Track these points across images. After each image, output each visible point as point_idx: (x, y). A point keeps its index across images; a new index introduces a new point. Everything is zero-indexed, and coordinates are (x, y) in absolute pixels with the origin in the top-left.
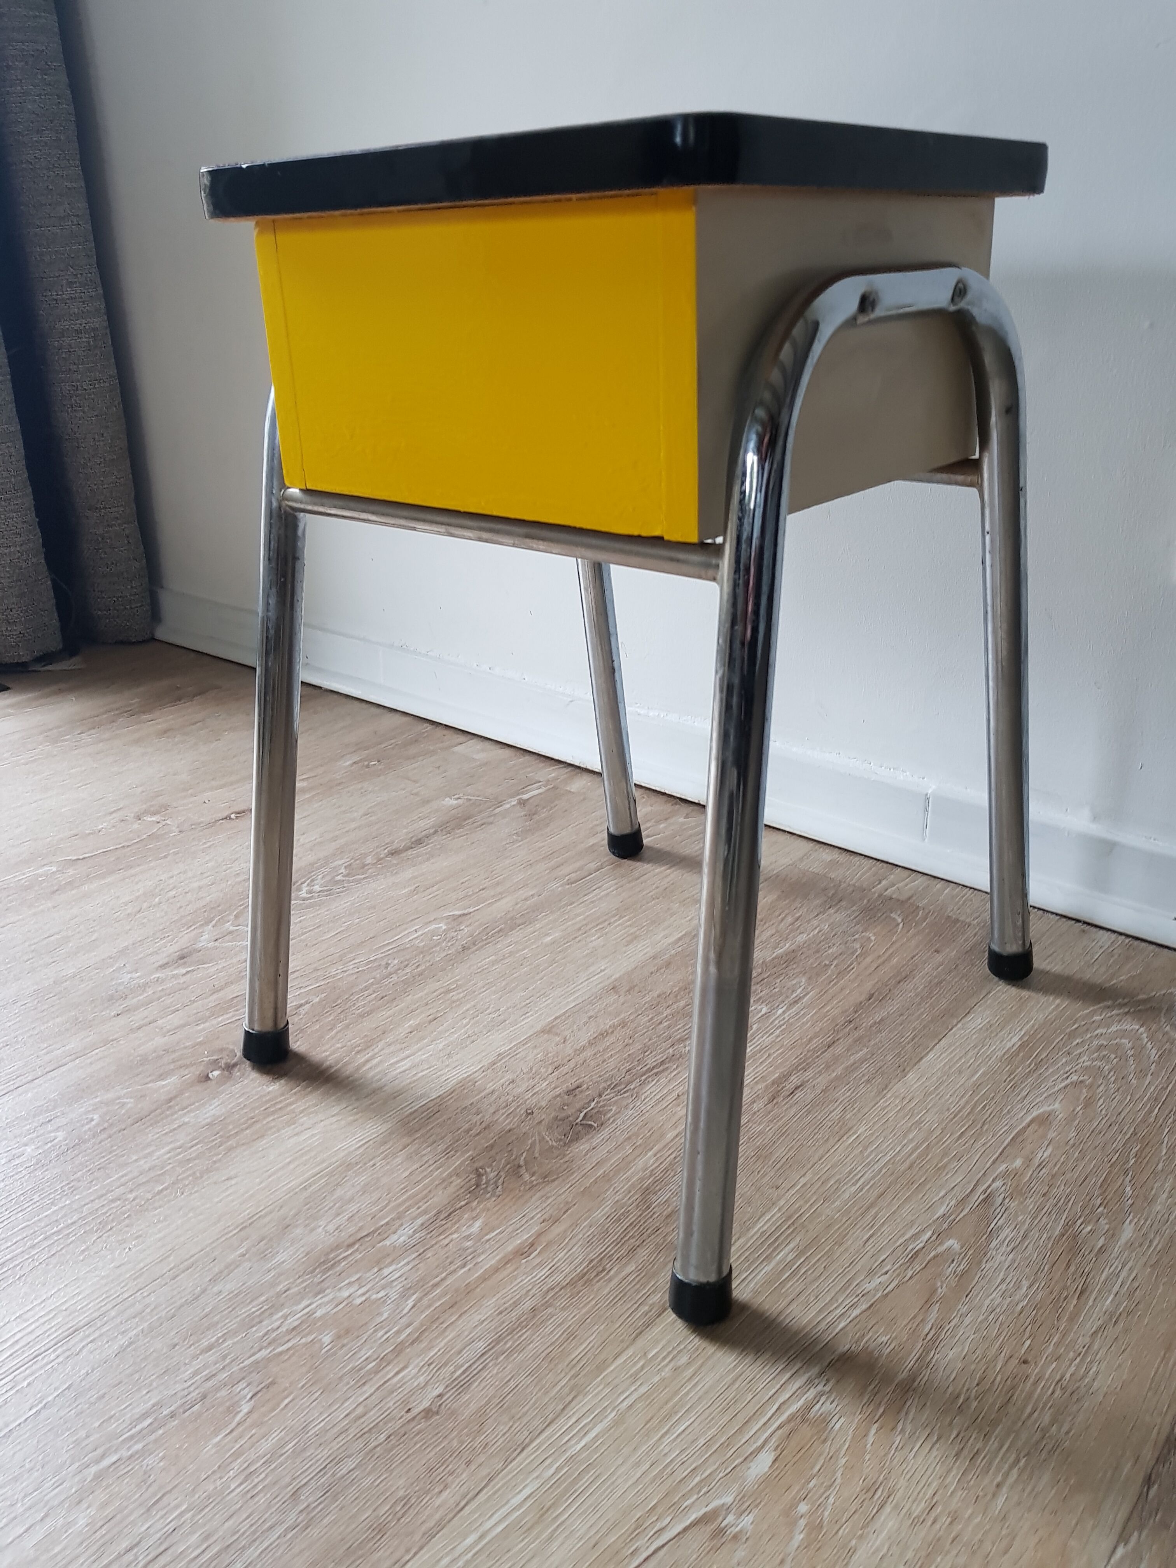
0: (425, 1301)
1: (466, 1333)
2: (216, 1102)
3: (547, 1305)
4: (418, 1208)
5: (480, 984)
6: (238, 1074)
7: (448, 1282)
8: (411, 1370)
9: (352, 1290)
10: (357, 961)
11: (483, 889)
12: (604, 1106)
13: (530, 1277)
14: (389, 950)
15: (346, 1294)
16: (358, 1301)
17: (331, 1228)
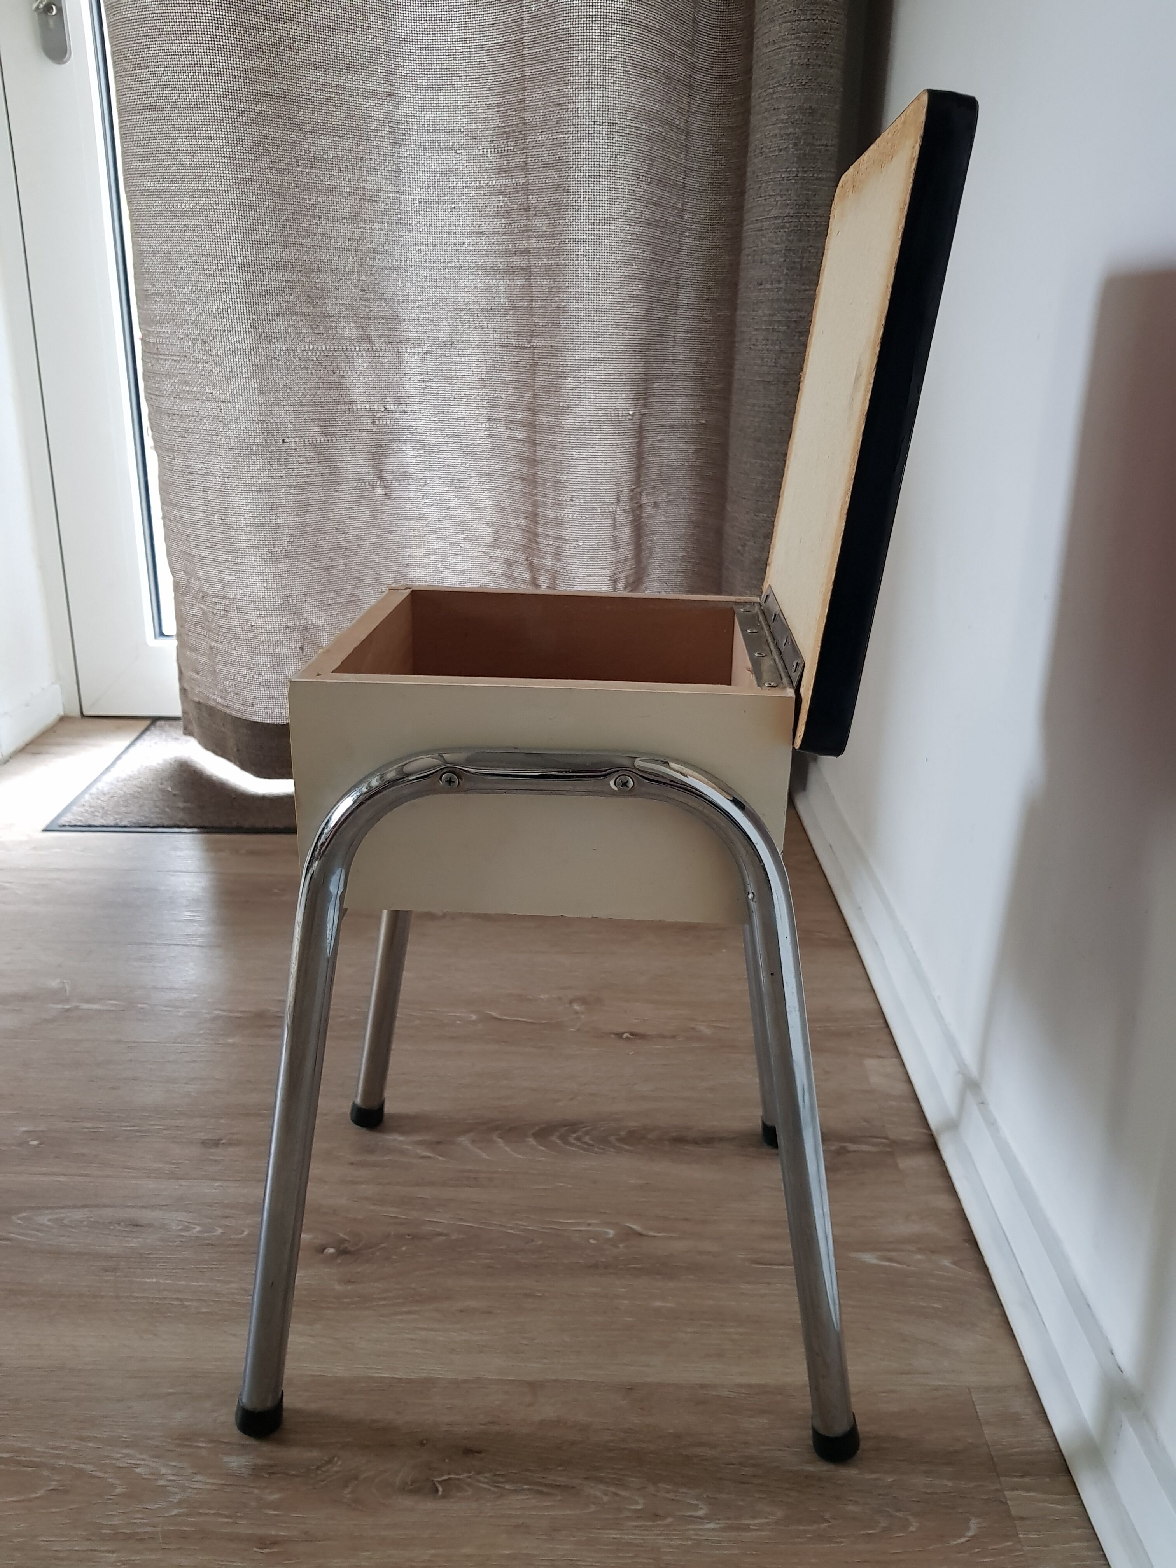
0: (181, 1519)
5: (556, 1307)
6: (340, 1261)
7: (209, 1519)
9: (169, 1471)
10: (519, 1223)
11: (686, 1220)
14: (551, 1228)
15: (165, 1471)
16: (161, 1482)
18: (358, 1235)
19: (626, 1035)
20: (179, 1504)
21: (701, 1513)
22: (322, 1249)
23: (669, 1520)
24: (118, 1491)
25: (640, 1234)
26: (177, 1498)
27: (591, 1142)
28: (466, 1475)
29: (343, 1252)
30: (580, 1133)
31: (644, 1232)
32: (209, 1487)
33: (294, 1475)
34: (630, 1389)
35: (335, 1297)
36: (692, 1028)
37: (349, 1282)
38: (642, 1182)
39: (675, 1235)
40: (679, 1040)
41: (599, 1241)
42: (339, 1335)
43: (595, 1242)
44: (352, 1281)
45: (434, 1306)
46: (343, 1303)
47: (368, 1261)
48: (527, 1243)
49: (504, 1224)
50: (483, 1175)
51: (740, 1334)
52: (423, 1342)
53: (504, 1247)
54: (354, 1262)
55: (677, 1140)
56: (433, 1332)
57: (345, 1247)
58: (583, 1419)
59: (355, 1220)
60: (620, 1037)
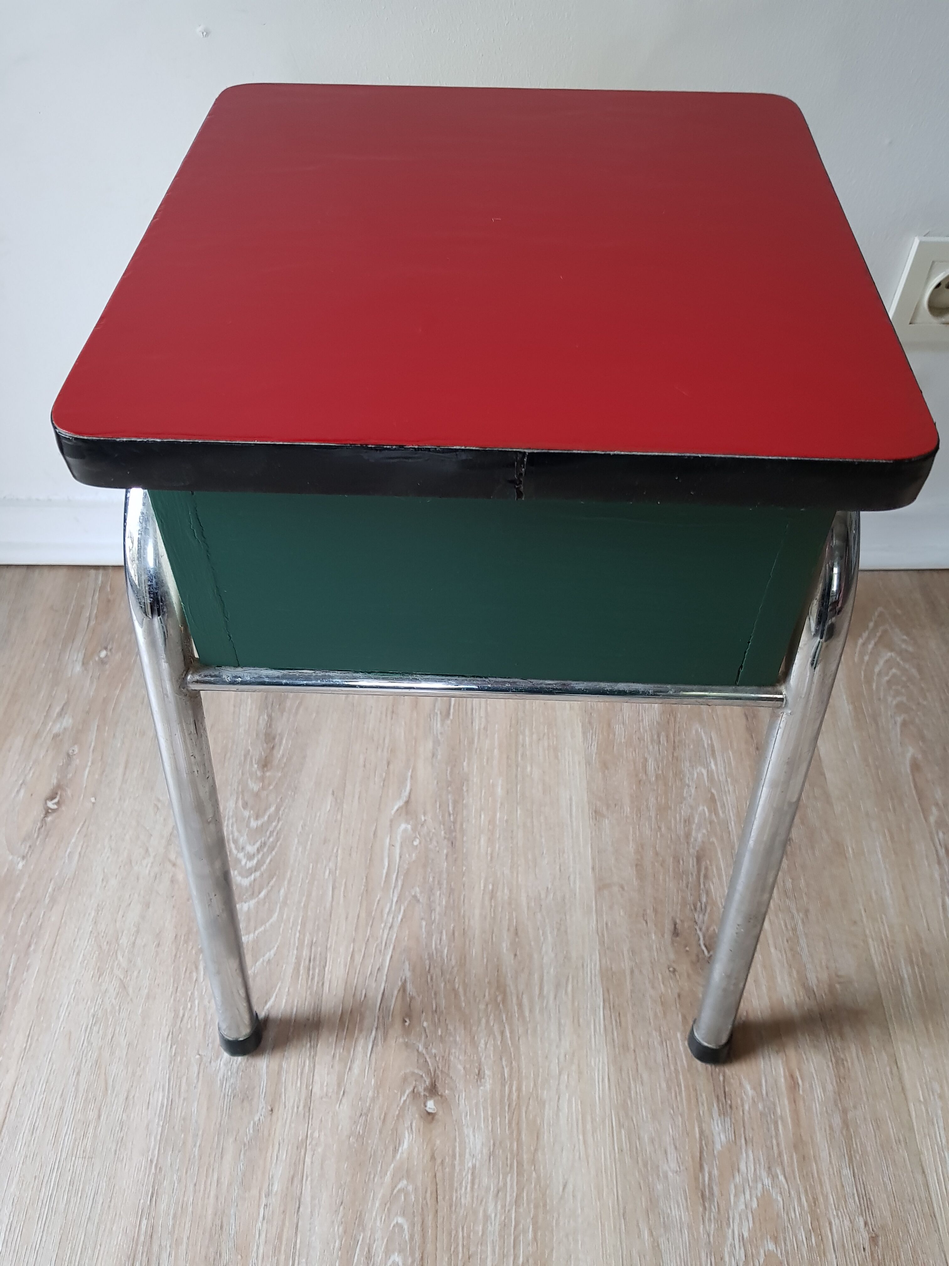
0: (787, 1169)
1: (831, 1170)
2: (468, 1131)
3: (845, 1112)
4: (703, 1104)
5: (507, 871)
6: (447, 1092)
7: (783, 1145)
8: (835, 1222)
9: (742, 1200)
10: (387, 910)
11: (388, 764)
12: (708, 929)
13: (817, 1101)
14: (397, 880)
15: (742, 1207)
16: (755, 1205)
17: (673, 1165)
18: (405, 1079)
19: (51, 805)
20: (774, 1177)
21: (704, 772)
22: (431, 1117)
23: (713, 791)
24: (771, 1246)
25: (407, 803)
26: (767, 1181)
27: (258, 844)
28: (698, 932)
29: (433, 1090)
30: (241, 855)
31: (404, 798)
32: (750, 1152)
33: (724, 1076)
34: (597, 814)
35: (503, 1085)
36: (56, 736)
37: (480, 1075)
38: (330, 799)
39: (409, 774)
40: (76, 751)
41: (416, 837)
42: (555, 1069)
43: (418, 841)
44: (477, 1072)
45: (510, 982)
46: (510, 1076)
47: (446, 1060)
48: (418, 901)
49: (389, 925)
50: (305, 952)
51: (532, 734)
52: (558, 986)
53: (424, 923)
54: (448, 1075)
55: (265, 764)
56: (545, 978)
57: (425, 1090)
58: (631, 847)
59: (379, 1087)
60: (54, 811)
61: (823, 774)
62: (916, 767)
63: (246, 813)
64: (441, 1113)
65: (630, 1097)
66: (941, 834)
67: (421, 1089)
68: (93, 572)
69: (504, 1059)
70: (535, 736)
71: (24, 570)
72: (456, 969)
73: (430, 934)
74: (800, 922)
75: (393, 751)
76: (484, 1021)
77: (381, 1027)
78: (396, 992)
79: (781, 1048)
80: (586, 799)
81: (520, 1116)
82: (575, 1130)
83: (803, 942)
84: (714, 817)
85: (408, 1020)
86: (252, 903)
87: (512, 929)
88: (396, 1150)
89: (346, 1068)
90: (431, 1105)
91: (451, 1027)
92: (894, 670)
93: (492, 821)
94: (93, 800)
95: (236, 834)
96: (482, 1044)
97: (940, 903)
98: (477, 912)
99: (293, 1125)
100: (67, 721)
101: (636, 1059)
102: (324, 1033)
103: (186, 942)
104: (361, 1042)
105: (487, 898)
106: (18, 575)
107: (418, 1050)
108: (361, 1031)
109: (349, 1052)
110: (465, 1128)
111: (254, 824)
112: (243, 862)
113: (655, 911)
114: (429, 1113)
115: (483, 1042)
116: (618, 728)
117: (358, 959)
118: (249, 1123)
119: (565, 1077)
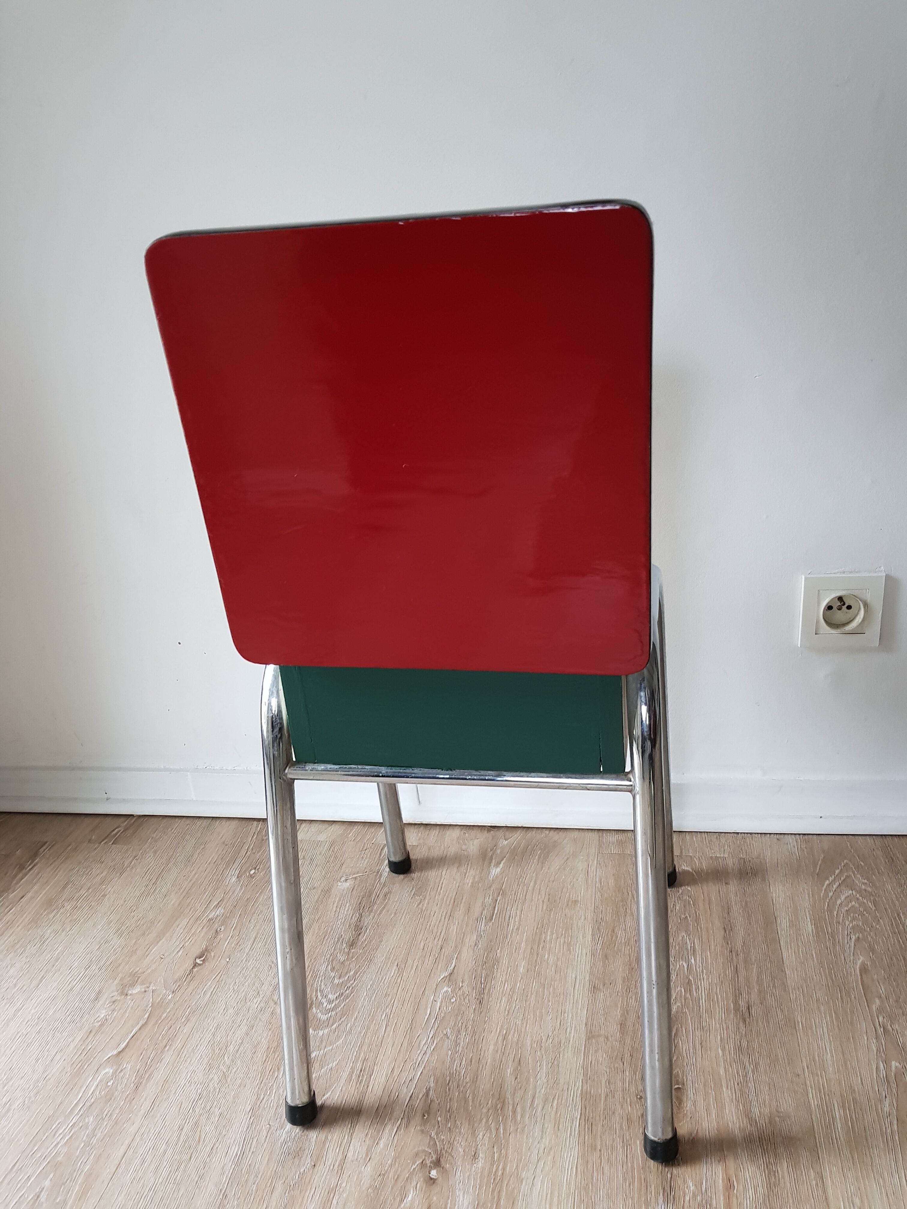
2: (459, 1193)
4: (651, 1194)
5: (519, 1022)
6: (448, 1165)
10: (424, 1042)
11: (441, 948)
13: (748, 1200)
14: (434, 1023)
18: (417, 1154)
19: (198, 961)
22: (433, 1181)
23: (691, 978)
25: (451, 974)
29: (437, 1163)
31: (449, 971)
33: (672, 1175)
34: (594, 989)
35: (492, 1165)
36: (211, 919)
37: (475, 1156)
38: (395, 967)
39: (456, 956)
40: (223, 928)
41: (454, 996)
42: (534, 1157)
43: (455, 999)
44: (473, 1154)
45: (508, 1096)
46: (499, 1159)
47: (451, 1144)
48: (448, 1038)
49: (423, 1052)
50: (359, 1065)
51: (552, 933)
52: (545, 1101)
53: (450, 1053)
54: (450, 1154)
55: (352, 944)
56: (537, 1095)
57: (431, 1162)
58: (619, 1012)
59: (395, 1159)
60: (200, 965)
61: (783, 971)
62: (864, 970)
63: (333, 974)
64: (440, 1179)
65: (592, 1183)
66: (881, 1019)
67: (428, 1162)
68: (255, 823)
69: (495, 1148)
70: (554, 936)
71: (210, 820)
72: (469, 1084)
73: (453, 1060)
74: (750, 1072)
75: (445, 940)
76: (484, 1120)
77: (406, 1119)
78: (420, 1097)
79: (722, 1159)
80: (587, 978)
81: (501, 1187)
82: (544, 1201)
83: (751, 1085)
84: (688, 995)
85: (426, 1116)
86: (326, 1031)
87: (516, 1060)
88: (402, 1201)
89: (374, 1143)
90: (434, 1173)
91: (458, 1123)
92: (853, 903)
93: (513, 989)
94: (228, 960)
95: (323, 986)
96: (481, 1136)
97: (874, 1067)
98: (492, 1048)
99: (328, 1177)
100: (220, 911)
101: (600, 1156)
102: (363, 1119)
103: (274, 1052)
104: (389, 1127)
105: (501, 1038)
106: (205, 823)
107: (430, 1136)
108: (390, 1120)
109: (378, 1134)
110: (457, 1191)
111: (336, 981)
112: (325, 1005)
113: (631, 1056)
114: (431, 1179)
115: (481, 1134)
116: (620, 933)
117: (396, 1072)
118: (296, 1172)
119: (541, 1164)
